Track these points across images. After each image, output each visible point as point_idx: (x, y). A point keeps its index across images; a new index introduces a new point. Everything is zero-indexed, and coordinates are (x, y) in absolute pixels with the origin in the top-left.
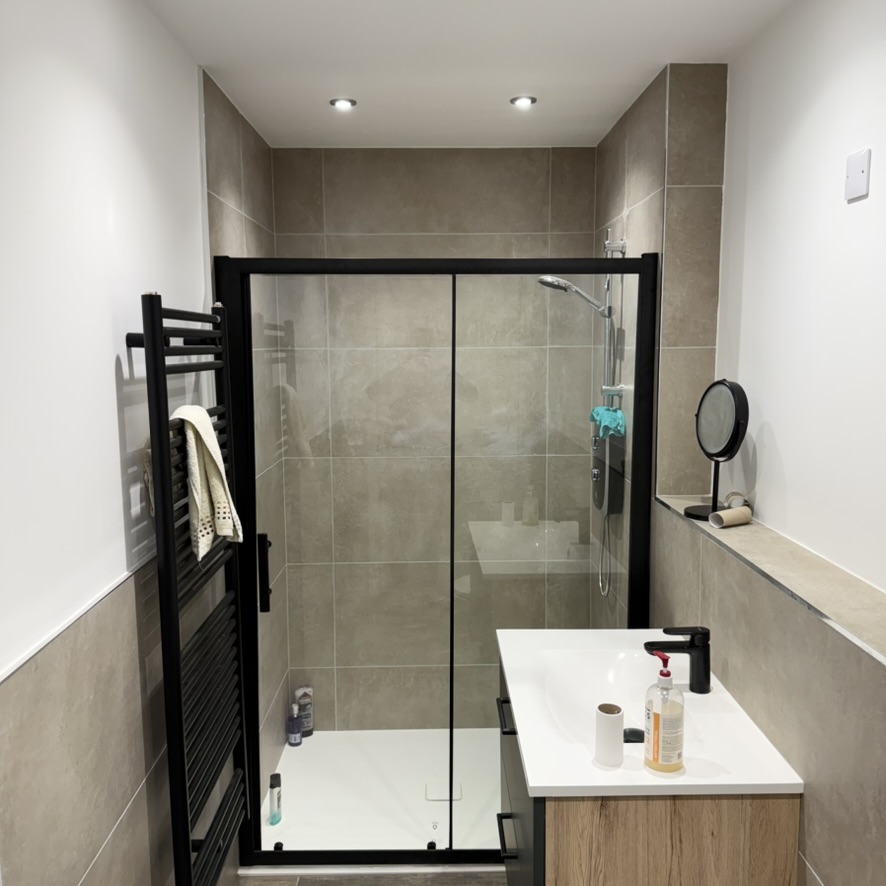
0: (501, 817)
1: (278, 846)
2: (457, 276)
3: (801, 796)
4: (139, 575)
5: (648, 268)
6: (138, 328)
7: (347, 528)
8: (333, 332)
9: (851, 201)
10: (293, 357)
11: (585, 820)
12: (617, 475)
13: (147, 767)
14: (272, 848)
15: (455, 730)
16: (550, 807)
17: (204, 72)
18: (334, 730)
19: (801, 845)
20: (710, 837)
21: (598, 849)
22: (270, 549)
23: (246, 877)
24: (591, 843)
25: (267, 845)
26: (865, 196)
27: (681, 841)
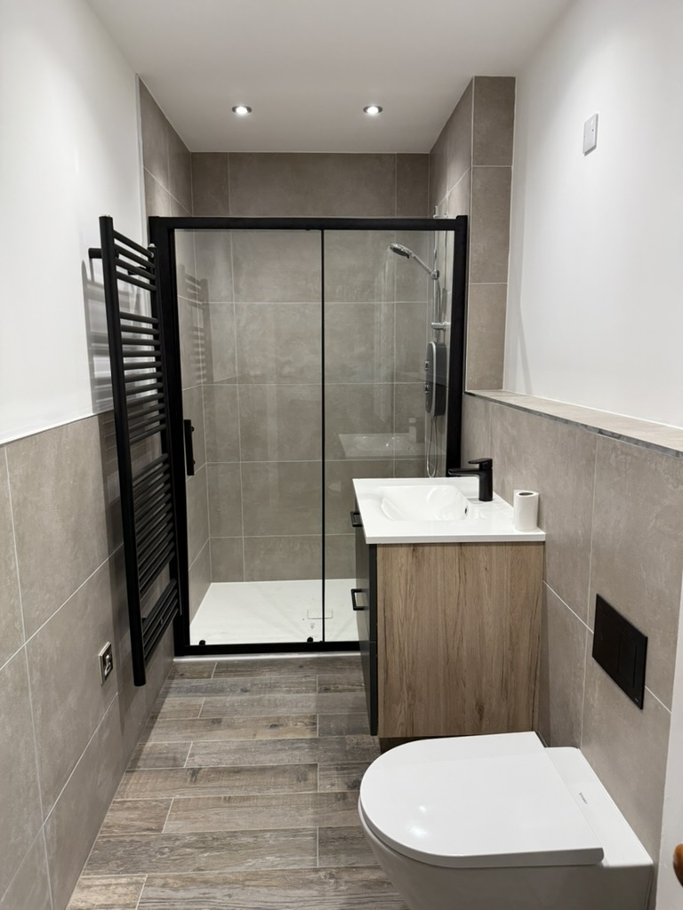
0: (353, 591)
1: (202, 642)
2: (325, 231)
3: (544, 543)
4: (102, 417)
5: (460, 226)
6: (98, 245)
7: (251, 437)
8: (237, 290)
9: (586, 153)
10: (208, 309)
11: (403, 558)
12: (440, 387)
13: (110, 553)
14: (198, 644)
15: (326, 581)
16: (379, 550)
17: (140, 80)
18: (243, 581)
19: (544, 577)
20: (484, 570)
21: (411, 579)
22: (193, 433)
23: (180, 663)
24: (407, 575)
25: (194, 641)
26: (594, 148)
27: (465, 574)
